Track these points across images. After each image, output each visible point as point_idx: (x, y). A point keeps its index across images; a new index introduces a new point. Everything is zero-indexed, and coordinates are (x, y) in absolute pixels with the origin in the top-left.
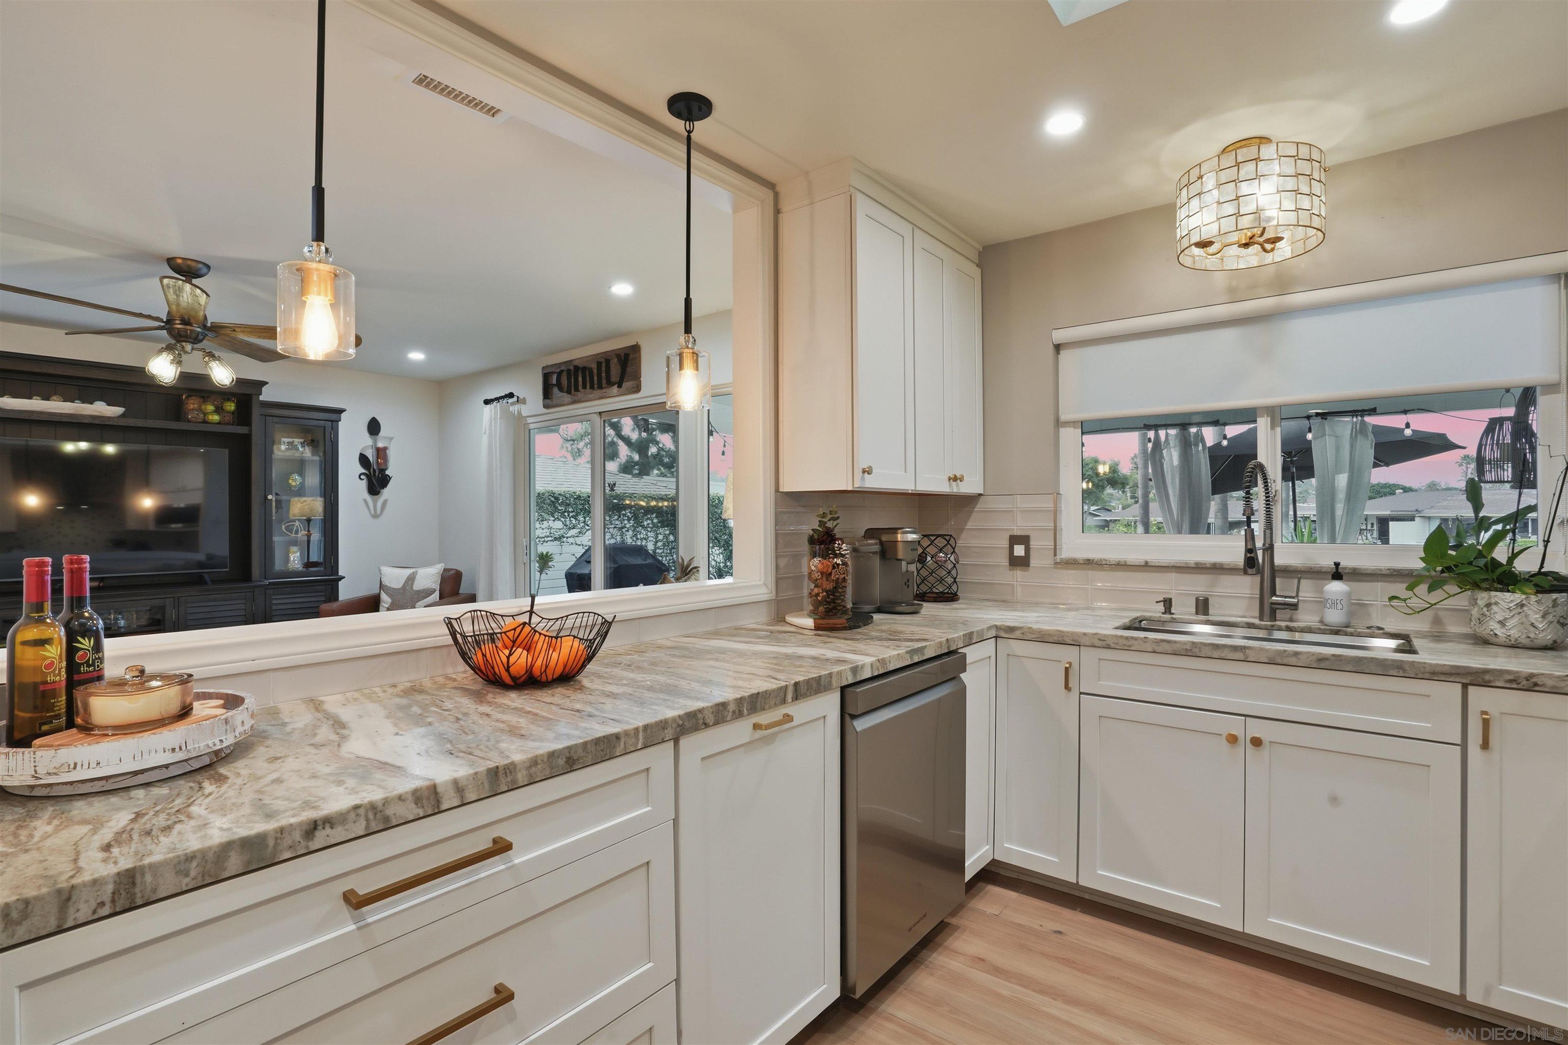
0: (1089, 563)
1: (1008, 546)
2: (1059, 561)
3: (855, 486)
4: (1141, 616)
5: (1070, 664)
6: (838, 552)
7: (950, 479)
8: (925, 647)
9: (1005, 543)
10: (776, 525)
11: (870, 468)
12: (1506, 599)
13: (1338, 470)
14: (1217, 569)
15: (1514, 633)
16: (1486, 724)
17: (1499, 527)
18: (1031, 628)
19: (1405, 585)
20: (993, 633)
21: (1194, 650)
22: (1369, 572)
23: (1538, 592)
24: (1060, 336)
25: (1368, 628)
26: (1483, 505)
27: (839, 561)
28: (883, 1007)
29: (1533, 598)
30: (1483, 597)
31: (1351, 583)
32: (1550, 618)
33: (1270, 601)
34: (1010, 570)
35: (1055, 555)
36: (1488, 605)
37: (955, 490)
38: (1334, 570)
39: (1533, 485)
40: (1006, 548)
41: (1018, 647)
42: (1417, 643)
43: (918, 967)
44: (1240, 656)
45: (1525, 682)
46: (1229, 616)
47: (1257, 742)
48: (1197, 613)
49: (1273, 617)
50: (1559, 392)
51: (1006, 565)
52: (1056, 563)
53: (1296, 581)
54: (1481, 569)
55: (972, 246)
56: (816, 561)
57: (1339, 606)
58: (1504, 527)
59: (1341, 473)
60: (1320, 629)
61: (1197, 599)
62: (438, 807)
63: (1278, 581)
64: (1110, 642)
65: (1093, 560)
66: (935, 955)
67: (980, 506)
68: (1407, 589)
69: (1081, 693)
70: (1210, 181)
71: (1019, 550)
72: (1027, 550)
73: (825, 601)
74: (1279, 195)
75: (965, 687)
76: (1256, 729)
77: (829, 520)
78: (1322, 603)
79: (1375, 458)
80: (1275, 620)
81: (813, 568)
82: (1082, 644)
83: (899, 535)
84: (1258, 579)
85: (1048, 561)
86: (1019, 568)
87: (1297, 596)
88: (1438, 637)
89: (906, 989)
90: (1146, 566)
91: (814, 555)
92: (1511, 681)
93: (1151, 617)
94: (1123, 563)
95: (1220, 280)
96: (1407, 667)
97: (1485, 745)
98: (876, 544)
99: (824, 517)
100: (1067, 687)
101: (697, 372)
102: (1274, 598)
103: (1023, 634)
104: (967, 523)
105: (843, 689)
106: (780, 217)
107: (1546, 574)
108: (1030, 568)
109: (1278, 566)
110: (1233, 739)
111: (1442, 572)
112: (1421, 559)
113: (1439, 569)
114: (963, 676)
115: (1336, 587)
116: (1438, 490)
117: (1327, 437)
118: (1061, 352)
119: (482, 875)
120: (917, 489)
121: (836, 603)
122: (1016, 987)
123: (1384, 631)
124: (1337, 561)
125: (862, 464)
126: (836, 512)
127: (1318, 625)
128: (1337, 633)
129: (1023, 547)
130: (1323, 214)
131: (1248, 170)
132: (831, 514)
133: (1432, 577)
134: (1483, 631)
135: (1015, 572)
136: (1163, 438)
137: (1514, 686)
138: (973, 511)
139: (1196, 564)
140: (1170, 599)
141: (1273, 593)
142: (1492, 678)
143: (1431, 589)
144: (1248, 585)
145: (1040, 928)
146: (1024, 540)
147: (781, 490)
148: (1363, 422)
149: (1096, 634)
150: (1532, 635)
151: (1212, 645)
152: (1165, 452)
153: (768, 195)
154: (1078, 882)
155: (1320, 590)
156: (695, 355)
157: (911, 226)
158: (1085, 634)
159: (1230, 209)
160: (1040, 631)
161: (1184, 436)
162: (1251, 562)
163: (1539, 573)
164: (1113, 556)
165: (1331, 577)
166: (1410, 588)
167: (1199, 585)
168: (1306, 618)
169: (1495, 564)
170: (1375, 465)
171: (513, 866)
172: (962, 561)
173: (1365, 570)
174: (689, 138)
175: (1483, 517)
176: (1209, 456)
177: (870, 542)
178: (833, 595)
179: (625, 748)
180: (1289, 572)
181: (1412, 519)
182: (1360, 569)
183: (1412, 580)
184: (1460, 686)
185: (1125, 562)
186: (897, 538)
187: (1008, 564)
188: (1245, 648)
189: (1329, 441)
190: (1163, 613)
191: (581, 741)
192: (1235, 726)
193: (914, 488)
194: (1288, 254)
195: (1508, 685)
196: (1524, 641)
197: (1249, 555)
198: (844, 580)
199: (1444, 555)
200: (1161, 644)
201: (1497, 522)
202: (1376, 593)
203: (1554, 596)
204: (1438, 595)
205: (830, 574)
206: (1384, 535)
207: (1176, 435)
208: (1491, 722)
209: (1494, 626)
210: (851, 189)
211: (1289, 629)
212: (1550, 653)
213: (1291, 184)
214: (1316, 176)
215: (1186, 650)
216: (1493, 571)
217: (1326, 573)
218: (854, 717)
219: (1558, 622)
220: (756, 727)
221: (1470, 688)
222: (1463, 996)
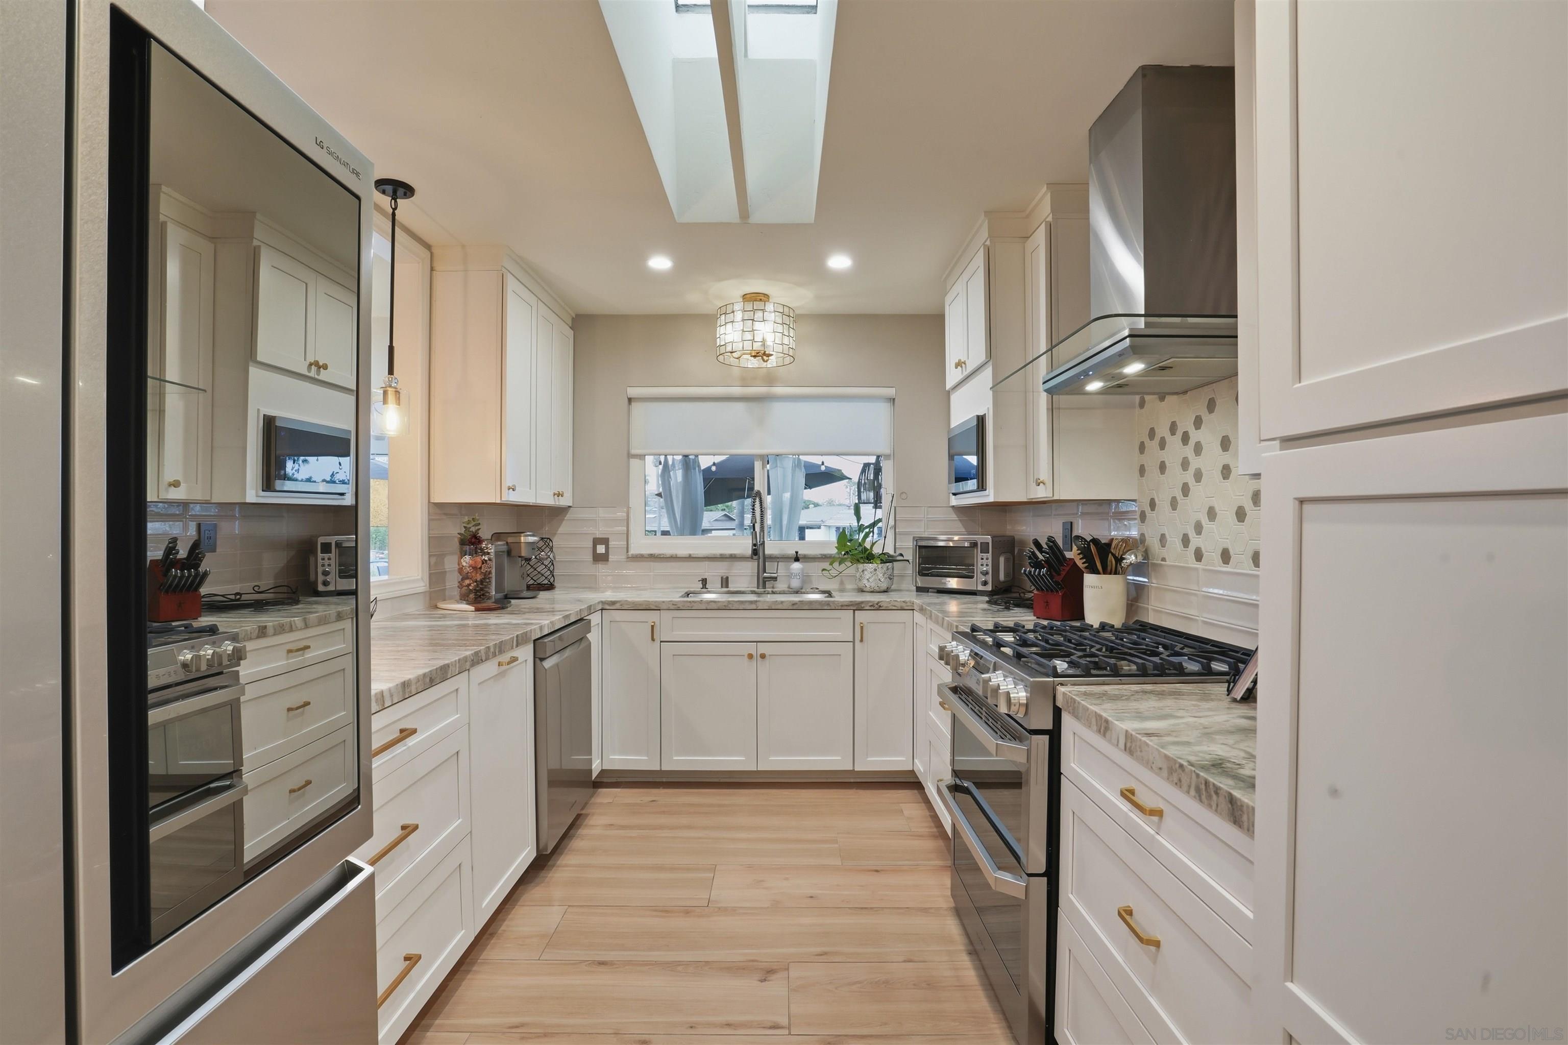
0: (653, 557)
1: (592, 546)
2: (630, 556)
3: (503, 499)
4: (688, 591)
5: (654, 622)
6: (486, 551)
7: (554, 494)
8: (570, 614)
9: (590, 544)
10: (429, 530)
11: (514, 486)
12: (870, 567)
13: (784, 491)
14: (733, 558)
15: (873, 585)
16: (862, 628)
17: (867, 530)
18: (626, 601)
19: (829, 563)
20: (600, 607)
21: (730, 606)
22: (811, 556)
23: (881, 563)
24: (633, 392)
25: (811, 589)
26: (861, 518)
27: (486, 559)
28: (559, 862)
29: (880, 566)
30: (861, 566)
31: (803, 563)
32: (886, 576)
33: (763, 577)
34: (593, 564)
35: (627, 552)
36: (863, 571)
37: (557, 504)
38: (795, 556)
39: (880, 507)
40: (590, 547)
41: (618, 615)
42: (834, 593)
43: (572, 839)
44: (754, 606)
45: (876, 606)
46: (740, 588)
47: (763, 656)
48: (722, 587)
49: (764, 587)
50: (890, 459)
51: (591, 561)
52: (628, 558)
53: (776, 563)
54: (860, 552)
55: (570, 314)
56: (467, 558)
57: (798, 577)
58: (870, 530)
59: (786, 492)
60: (789, 591)
61: (722, 578)
62: (384, 706)
63: (767, 563)
64: (680, 605)
65: (655, 555)
66: (580, 830)
67: (568, 516)
68: (830, 565)
69: (661, 642)
70: (739, 316)
71: (601, 549)
72: (607, 549)
73: (476, 591)
74: (774, 334)
75: (590, 643)
76: (763, 648)
77: (473, 526)
78: (790, 576)
79: (805, 485)
80: (765, 588)
81: (464, 564)
82: (662, 608)
83: (522, 538)
84: (756, 564)
85: (623, 557)
86: (600, 562)
87: (777, 572)
88: (842, 590)
89: (569, 851)
90: (690, 558)
91: (463, 554)
92: (871, 606)
93: (694, 591)
94: (675, 556)
95: (736, 372)
96: (831, 604)
97: (862, 640)
98: (504, 545)
99: (468, 524)
100: (653, 639)
101: (398, 406)
102: (765, 574)
103: (621, 605)
104: (558, 529)
105: (535, 641)
106: (434, 275)
107: (884, 554)
108: (609, 563)
109: (768, 555)
110: (750, 656)
111: (845, 554)
112: (836, 547)
113: (843, 553)
114: (588, 635)
115: (796, 566)
116: (834, 505)
117: (778, 468)
118: (632, 403)
119: (398, 752)
120: (537, 502)
121: (485, 591)
122: (638, 831)
123: (820, 590)
124: (797, 550)
125: (508, 482)
126: (478, 520)
127: (787, 589)
128: (797, 592)
129: (604, 546)
130: (794, 348)
131: (759, 315)
132: (474, 521)
133: (839, 557)
134: (861, 585)
135: (597, 565)
136: (670, 462)
137: (873, 608)
138: (564, 519)
139: (721, 555)
140: (706, 579)
141: (765, 571)
142: (865, 605)
143: (840, 564)
144: (749, 569)
145: (641, 802)
146: (605, 541)
147: (432, 501)
148: (799, 459)
149: (671, 601)
150: (879, 585)
151: (739, 601)
152: (671, 473)
153: (425, 254)
154: (661, 769)
155: (788, 569)
156: (397, 392)
157: (536, 298)
158: (663, 602)
159: (748, 336)
160: (633, 603)
161: (686, 461)
162: (755, 552)
163: (882, 553)
164: (668, 552)
165: (793, 561)
166: (831, 564)
167: (721, 569)
168: (781, 585)
169: (866, 549)
170: (805, 488)
171: (409, 748)
172: (558, 558)
173: (811, 555)
174: (394, 215)
175: (861, 525)
176: (703, 478)
177: (499, 543)
178: (482, 584)
179: (451, 674)
180: (773, 558)
181: (819, 528)
182: (807, 555)
183: (831, 560)
184: (852, 611)
185: (676, 555)
186: (520, 540)
187: (592, 560)
188: (756, 601)
189: (780, 470)
190: (702, 588)
191: (435, 668)
192: (751, 648)
193: (535, 502)
194: (775, 364)
195: (870, 608)
196: (877, 588)
197: (754, 548)
198: (490, 573)
199: (845, 545)
200: (711, 603)
201: (867, 527)
202: (815, 568)
203: (888, 564)
204: (843, 566)
205: (481, 568)
206: (802, 537)
207: (680, 461)
208: (864, 627)
209: (865, 582)
210: (504, 270)
211: (773, 593)
212: (886, 593)
213: (779, 328)
214: (791, 326)
215: (725, 606)
216: (865, 553)
217: (791, 558)
218: (542, 659)
219: (889, 578)
220: (500, 664)
221: (856, 611)
222: (854, 770)
